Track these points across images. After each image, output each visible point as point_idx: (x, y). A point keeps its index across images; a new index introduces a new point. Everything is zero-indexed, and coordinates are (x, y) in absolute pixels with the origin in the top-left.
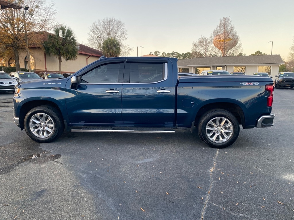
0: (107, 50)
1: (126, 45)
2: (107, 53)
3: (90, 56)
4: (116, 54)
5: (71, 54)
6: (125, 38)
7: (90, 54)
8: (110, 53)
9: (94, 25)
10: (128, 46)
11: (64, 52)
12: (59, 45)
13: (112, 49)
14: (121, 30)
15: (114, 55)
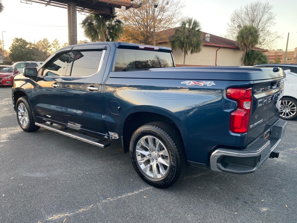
0: (241, 40)
1: (274, 32)
2: (241, 43)
3: (220, 47)
4: (252, 43)
5: (194, 47)
6: (272, 24)
7: (220, 46)
8: (244, 42)
9: (234, 13)
10: (276, 33)
11: (187, 45)
12: (184, 38)
13: (247, 38)
14: (269, 15)
15: (249, 45)
